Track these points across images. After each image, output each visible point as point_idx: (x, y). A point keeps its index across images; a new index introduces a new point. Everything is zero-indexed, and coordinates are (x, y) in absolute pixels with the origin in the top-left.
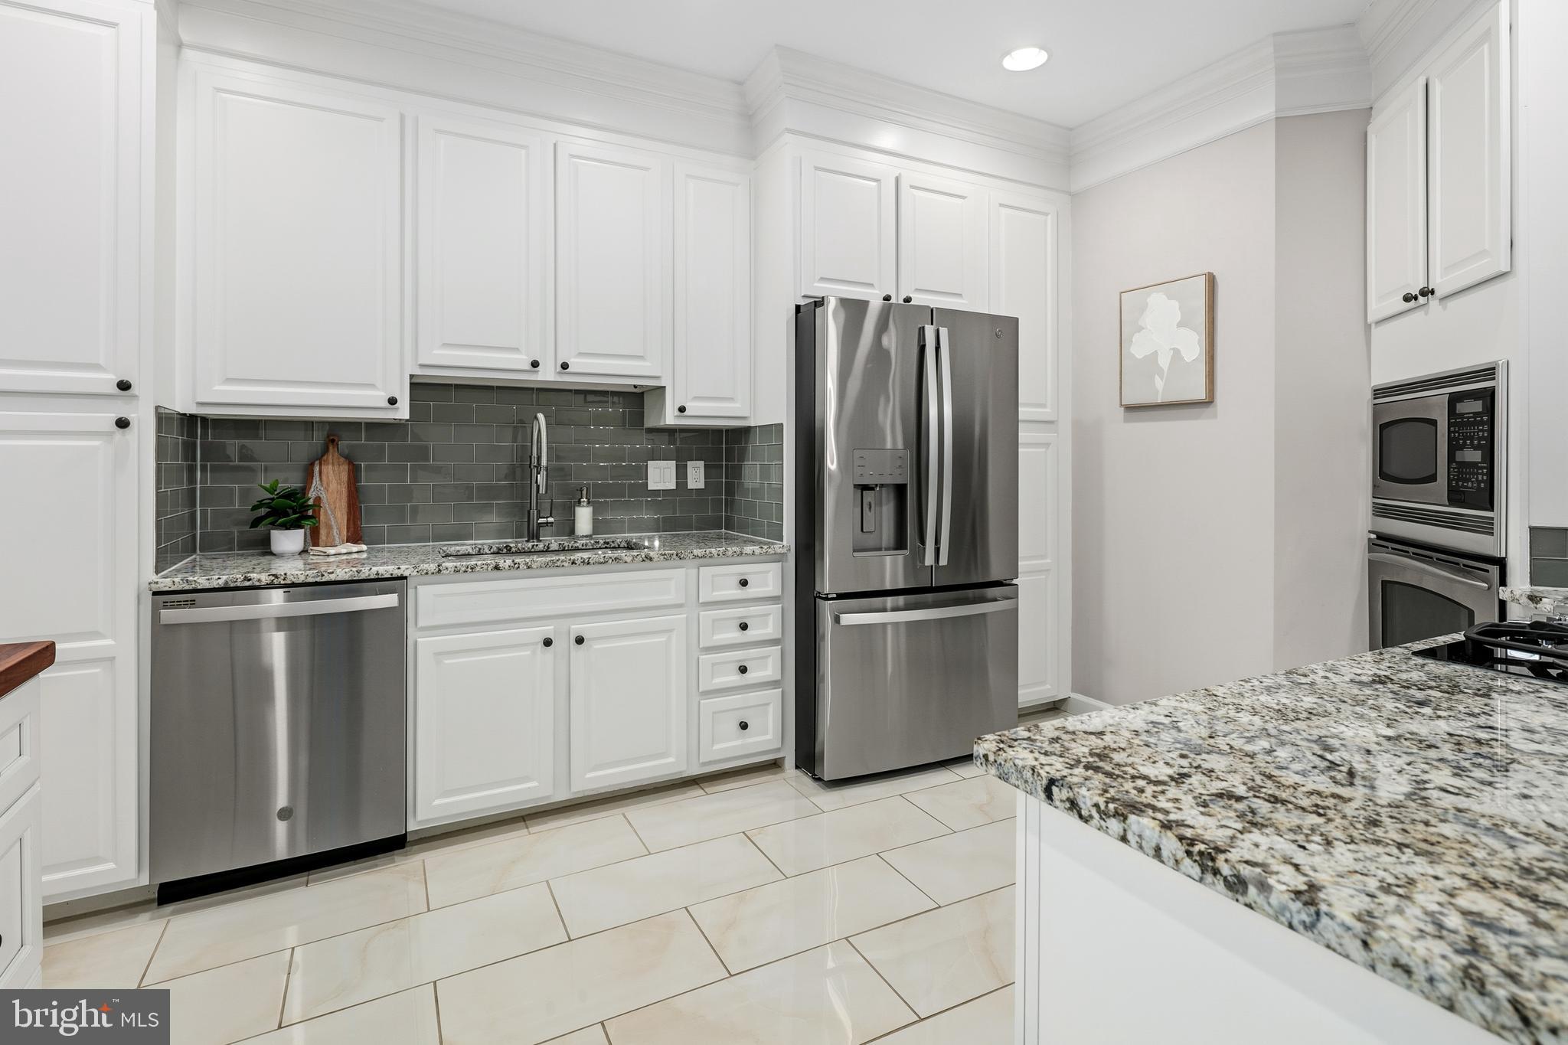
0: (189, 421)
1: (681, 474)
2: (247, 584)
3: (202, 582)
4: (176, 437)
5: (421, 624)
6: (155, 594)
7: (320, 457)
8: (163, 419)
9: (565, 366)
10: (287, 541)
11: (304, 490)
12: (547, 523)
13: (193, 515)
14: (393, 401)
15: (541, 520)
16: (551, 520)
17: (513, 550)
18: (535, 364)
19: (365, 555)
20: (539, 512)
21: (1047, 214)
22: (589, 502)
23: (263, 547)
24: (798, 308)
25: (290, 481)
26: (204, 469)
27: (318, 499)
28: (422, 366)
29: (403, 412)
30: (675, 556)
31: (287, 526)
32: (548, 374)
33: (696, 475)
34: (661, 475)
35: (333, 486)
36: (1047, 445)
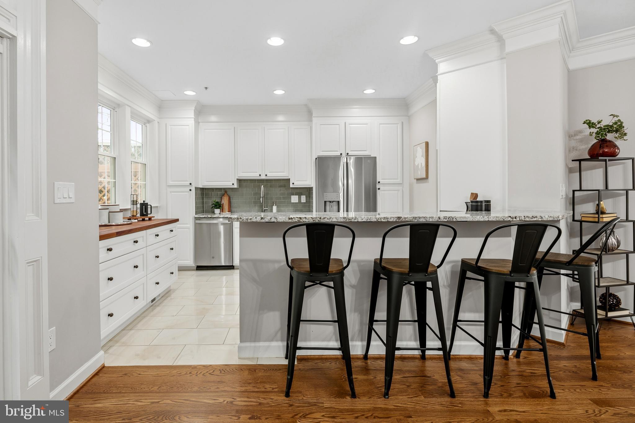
0: (202, 189)
1: (300, 199)
2: (207, 217)
3: (201, 216)
4: (199, 192)
5: (235, 227)
6: (195, 218)
7: (223, 195)
8: (196, 188)
9: (266, 175)
10: (217, 211)
11: (221, 202)
12: (266, 209)
13: (203, 206)
14: (233, 184)
15: (265, 209)
16: (267, 209)
18: (260, 175)
19: (230, 215)
20: (264, 207)
21: (398, 124)
22: (276, 205)
23: (213, 212)
24: (316, 159)
25: (218, 200)
26: (205, 198)
27: (223, 203)
28: (238, 177)
29: (236, 186)
31: (217, 208)
32: (263, 177)
33: (303, 199)
34: (294, 199)
35: (226, 201)
36: (398, 190)
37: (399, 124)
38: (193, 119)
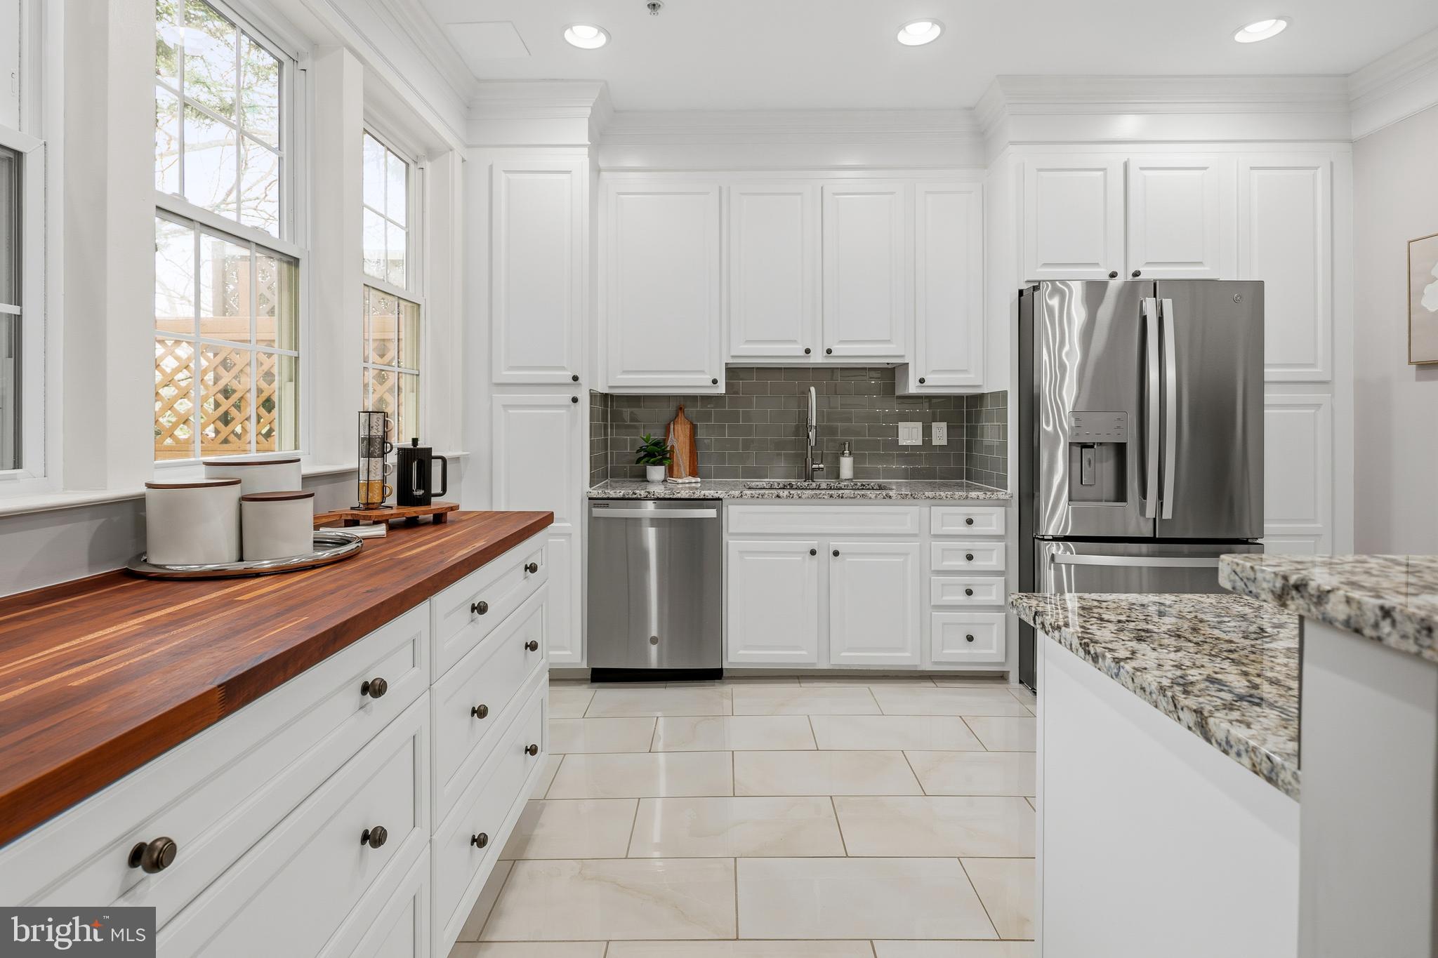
0: (605, 396)
1: (927, 432)
2: (635, 496)
3: (612, 494)
4: (599, 407)
5: (730, 531)
6: (590, 499)
7: (674, 419)
8: (593, 396)
9: (829, 351)
10: (656, 473)
11: (665, 441)
12: (819, 468)
13: (607, 454)
14: (715, 382)
15: (814, 466)
16: (821, 466)
17: (795, 487)
18: (808, 351)
19: (699, 485)
20: (813, 460)
21: (1316, 168)
22: (850, 454)
23: (643, 477)
24: (1021, 293)
25: (657, 435)
26: (612, 428)
27: (672, 447)
28: (733, 357)
29: (721, 389)
30: (909, 496)
31: (654, 464)
32: (817, 358)
33: (940, 433)
34: (909, 434)
35: (682, 438)
36: (1318, 406)
37: (1320, 170)
38: (586, 150)
